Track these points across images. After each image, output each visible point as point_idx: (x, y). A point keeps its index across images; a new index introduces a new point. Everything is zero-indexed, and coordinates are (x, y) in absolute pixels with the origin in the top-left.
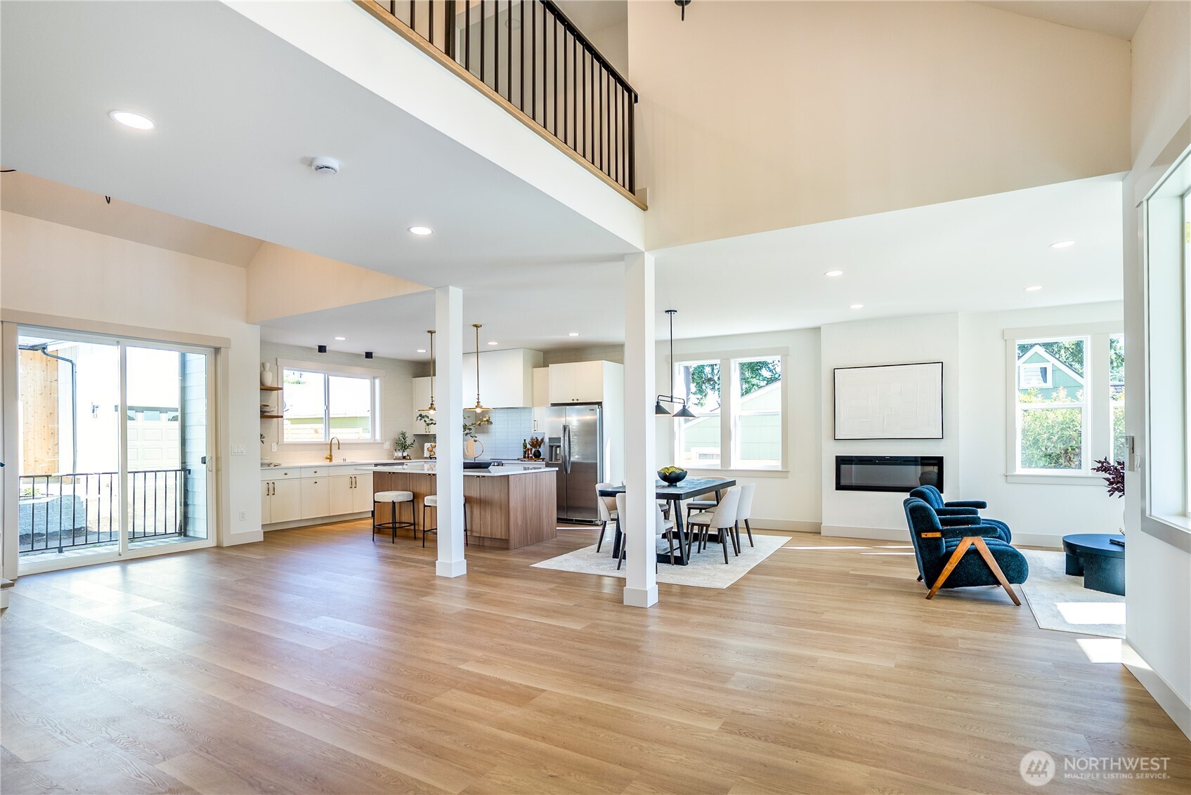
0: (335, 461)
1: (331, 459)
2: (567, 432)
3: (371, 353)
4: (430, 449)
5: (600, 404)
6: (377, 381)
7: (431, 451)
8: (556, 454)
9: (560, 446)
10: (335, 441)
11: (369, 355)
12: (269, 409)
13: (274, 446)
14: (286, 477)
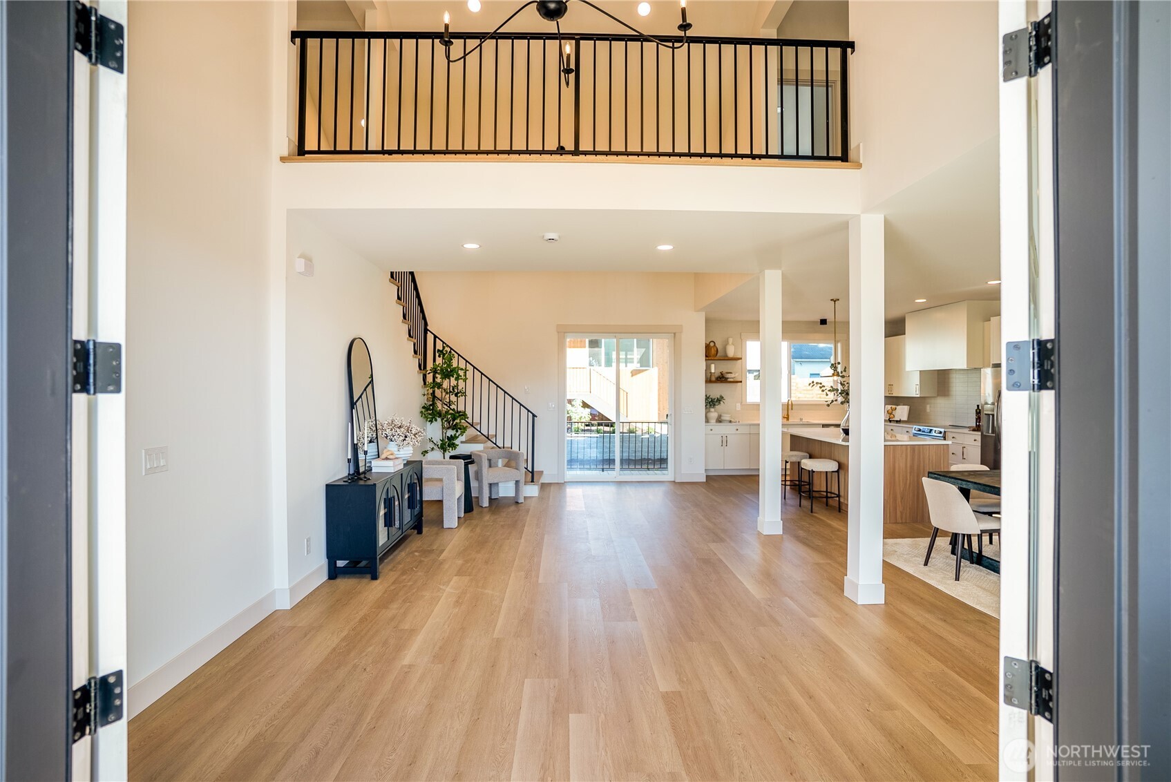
0: (791, 420)
1: (788, 419)
3: (826, 320)
4: (890, 411)
6: (839, 345)
7: (891, 414)
9: (993, 416)
10: (790, 403)
11: (823, 322)
12: (732, 375)
13: (738, 405)
14: (738, 432)
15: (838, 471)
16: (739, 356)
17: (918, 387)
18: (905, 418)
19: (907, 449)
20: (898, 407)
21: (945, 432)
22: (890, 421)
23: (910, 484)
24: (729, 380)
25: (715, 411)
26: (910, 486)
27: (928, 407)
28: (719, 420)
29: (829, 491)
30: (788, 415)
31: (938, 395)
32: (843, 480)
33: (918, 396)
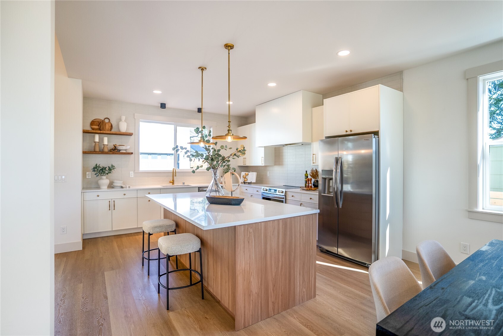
0: (176, 184)
1: (173, 183)
2: (339, 165)
3: (201, 109)
4: (245, 176)
5: (376, 133)
7: (245, 178)
8: (329, 186)
9: (332, 179)
10: (174, 171)
11: (199, 110)
12: (124, 148)
13: (132, 174)
14: (125, 197)
15: (200, 251)
16: (130, 131)
17: (263, 159)
18: (254, 181)
19: (279, 224)
20: (250, 173)
21: (286, 192)
22: (245, 183)
23: (282, 266)
24: (121, 151)
25: (107, 178)
26: (282, 268)
27: (268, 173)
28: (111, 186)
29: (193, 268)
30: (173, 180)
31: (275, 165)
32: (206, 261)
33: (263, 165)
